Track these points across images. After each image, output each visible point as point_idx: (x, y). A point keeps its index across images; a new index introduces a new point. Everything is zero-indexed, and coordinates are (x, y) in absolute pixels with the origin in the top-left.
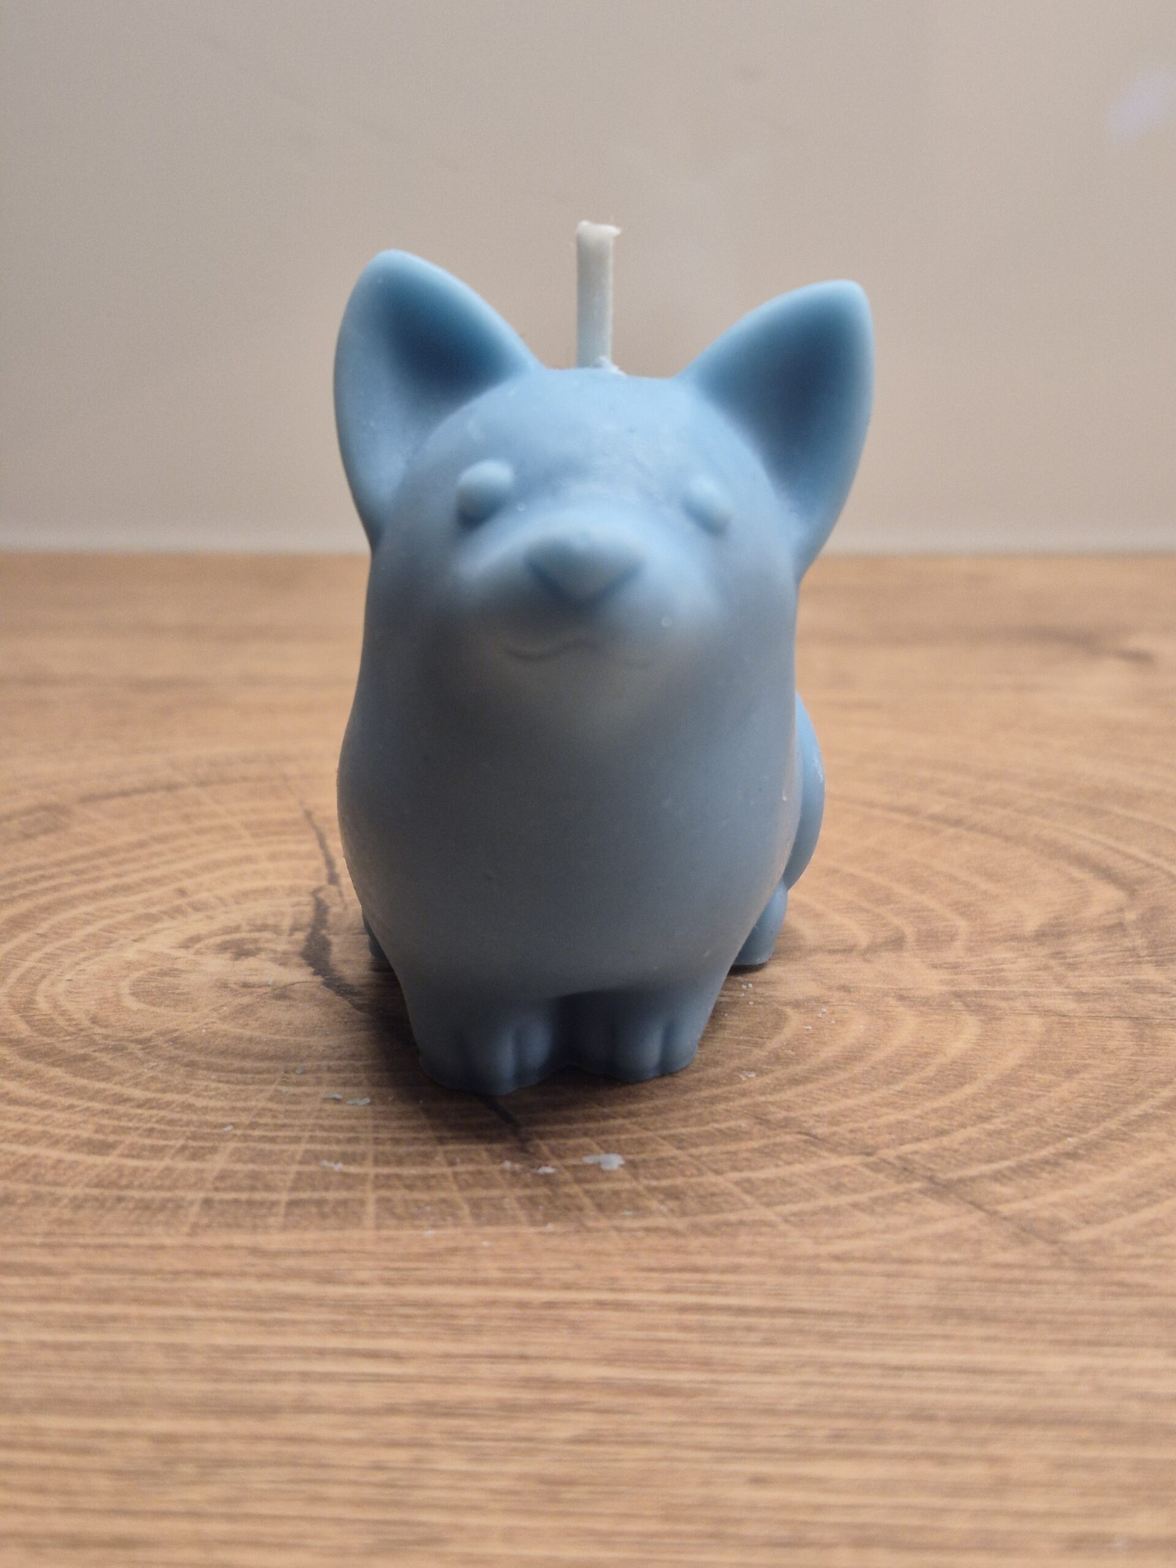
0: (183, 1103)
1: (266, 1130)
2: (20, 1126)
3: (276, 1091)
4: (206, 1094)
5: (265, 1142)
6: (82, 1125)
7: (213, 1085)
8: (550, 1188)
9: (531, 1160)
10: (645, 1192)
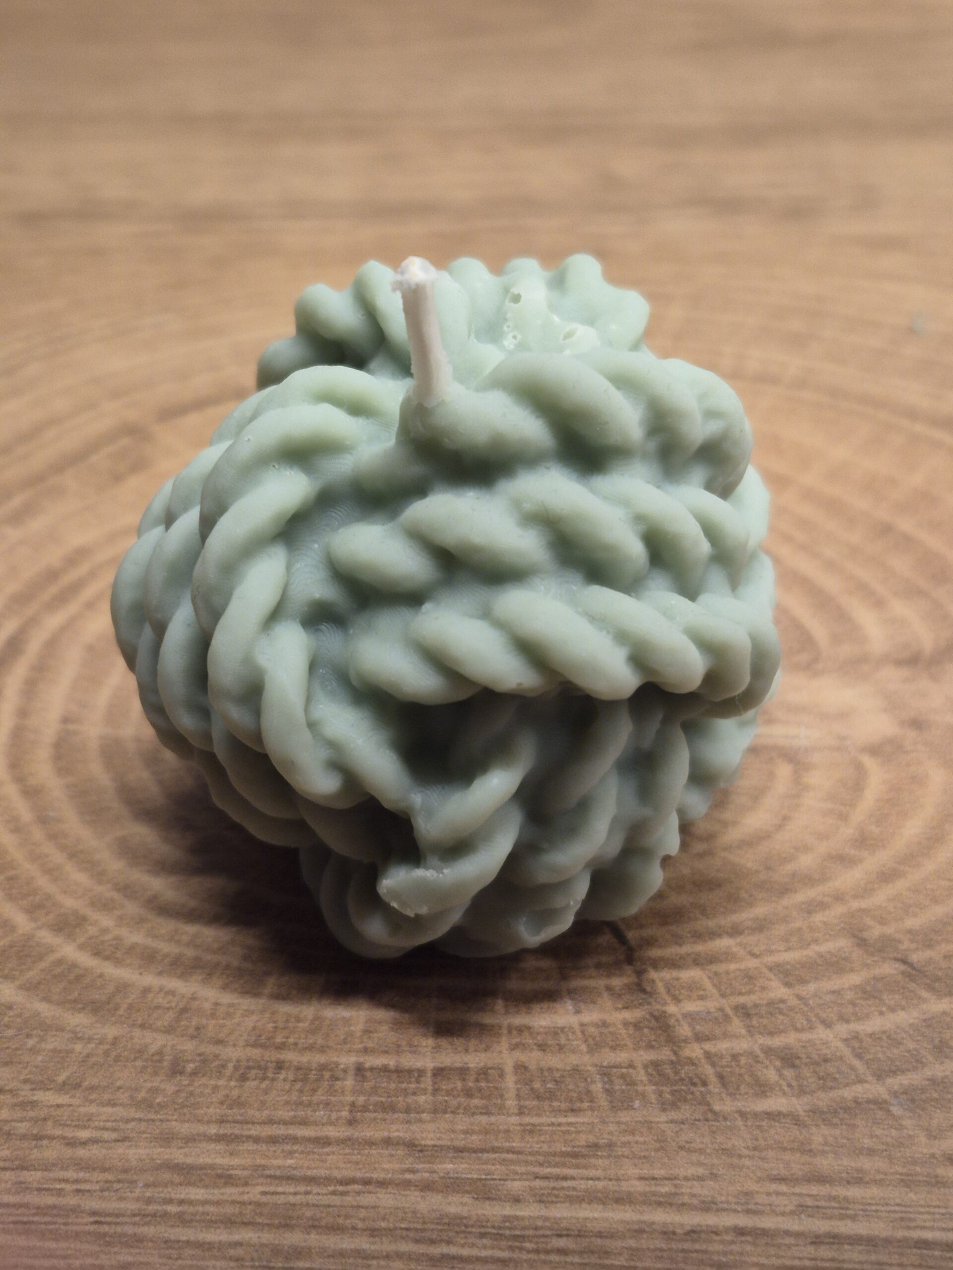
2: (176, 950)
8: (672, 1050)
9: (649, 1004)
10: (762, 1056)
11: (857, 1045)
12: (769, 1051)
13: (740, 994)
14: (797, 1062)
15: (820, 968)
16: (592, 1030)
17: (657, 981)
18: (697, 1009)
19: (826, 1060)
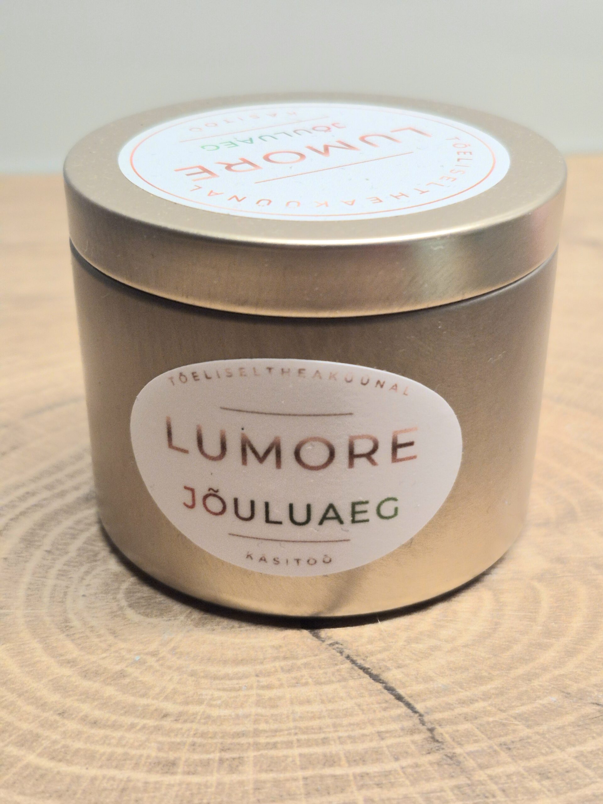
0: (204, 712)
1: (267, 737)
2: (109, 750)
3: (258, 695)
4: (214, 703)
5: (271, 749)
6: (147, 743)
7: (217, 694)
8: (467, 777)
9: (443, 749)
10: (526, 774)
11: (584, 760)
12: (529, 770)
13: (500, 736)
14: (550, 775)
15: (546, 714)
16: (410, 770)
17: (445, 734)
18: (476, 749)
19: (567, 772)
